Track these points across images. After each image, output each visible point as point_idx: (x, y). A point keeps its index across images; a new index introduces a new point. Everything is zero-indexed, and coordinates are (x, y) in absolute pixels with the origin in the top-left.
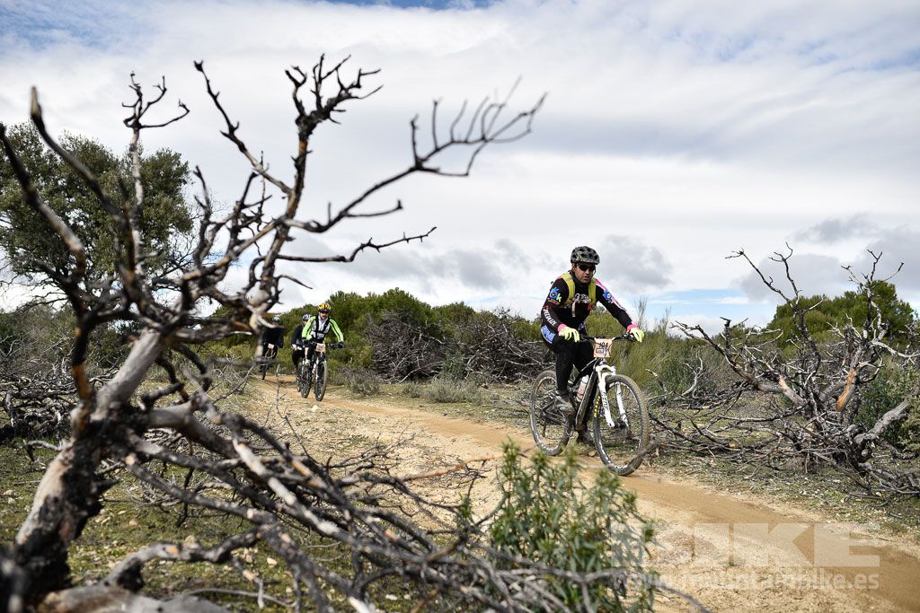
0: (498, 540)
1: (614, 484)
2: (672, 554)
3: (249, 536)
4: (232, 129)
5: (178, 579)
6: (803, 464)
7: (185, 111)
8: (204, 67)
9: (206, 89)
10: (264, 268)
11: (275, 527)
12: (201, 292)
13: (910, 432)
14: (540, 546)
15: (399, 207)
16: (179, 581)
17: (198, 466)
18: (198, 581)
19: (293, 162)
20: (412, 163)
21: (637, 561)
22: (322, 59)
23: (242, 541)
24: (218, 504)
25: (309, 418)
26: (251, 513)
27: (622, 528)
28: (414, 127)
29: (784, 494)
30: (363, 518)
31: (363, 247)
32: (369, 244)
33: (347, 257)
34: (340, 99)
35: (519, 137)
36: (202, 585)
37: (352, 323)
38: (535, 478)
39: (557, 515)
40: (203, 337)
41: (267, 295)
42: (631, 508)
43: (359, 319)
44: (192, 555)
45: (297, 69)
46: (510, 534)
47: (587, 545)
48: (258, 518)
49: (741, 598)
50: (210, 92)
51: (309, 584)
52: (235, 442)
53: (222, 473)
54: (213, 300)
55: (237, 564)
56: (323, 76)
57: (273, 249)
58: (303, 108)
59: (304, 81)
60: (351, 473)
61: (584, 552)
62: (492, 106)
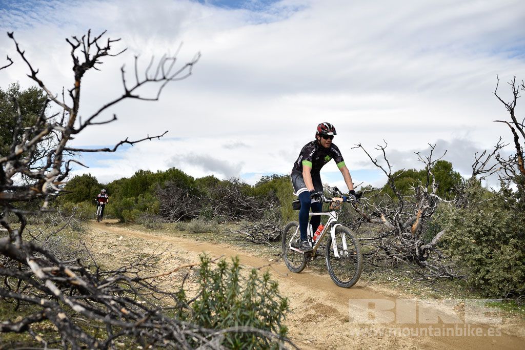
0: (197, 312)
1: (266, 278)
2: (314, 316)
3: (38, 315)
4: (34, 73)
5: (7, 342)
6: (391, 263)
7: (10, 63)
8: (14, 35)
9: (16, 49)
10: (56, 156)
11: (57, 309)
12: (15, 170)
13: (444, 244)
14: (221, 315)
15: (115, 118)
16: (6, 344)
17: (12, 274)
18: (18, 343)
19: (69, 93)
20: (124, 93)
21: (277, 321)
22: (89, 32)
23: (34, 318)
24: (23, 297)
25: (116, 244)
26: (43, 302)
27: (271, 303)
28: (123, 71)
29: (378, 280)
30: (106, 302)
31: (122, 143)
32: (126, 141)
33: (112, 149)
34: (98, 56)
35: (185, 77)
36: (21, 346)
37: (148, 188)
38: (220, 275)
39: (229, 296)
40: (18, 197)
41: (57, 172)
42: (275, 291)
43: (152, 186)
44: (3, 328)
45: (75, 38)
46: (204, 309)
47: (245, 313)
48: (47, 304)
49: (350, 340)
50: (18, 50)
51: (71, 343)
52: (28, 259)
53: (27, 278)
54: (24, 174)
55: (32, 332)
56: (90, 42)
57: (61, 144)
58: (78, 61)
59: (79, 45)
60: (113, 276)
61: (243, 317)
62: (167, 59)
